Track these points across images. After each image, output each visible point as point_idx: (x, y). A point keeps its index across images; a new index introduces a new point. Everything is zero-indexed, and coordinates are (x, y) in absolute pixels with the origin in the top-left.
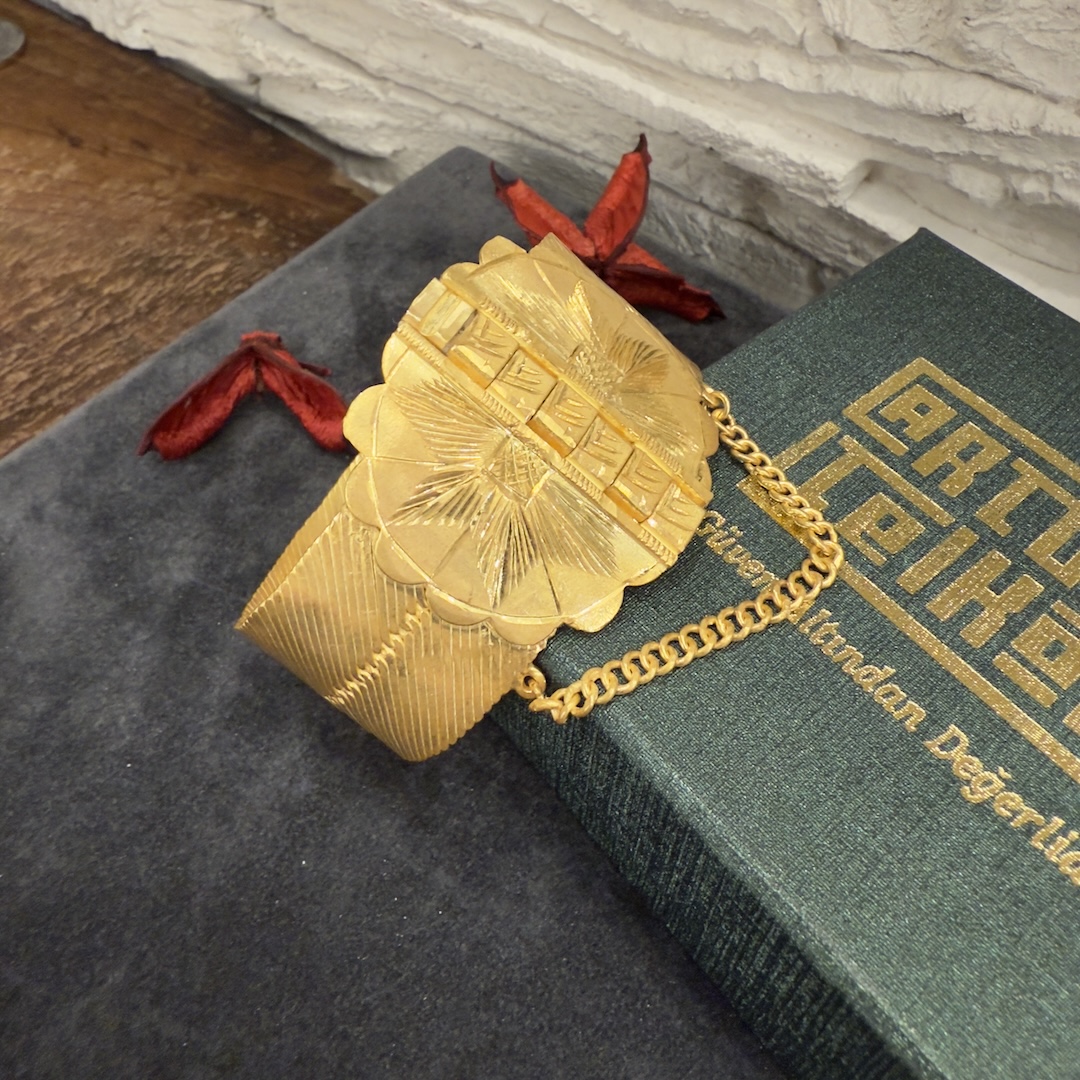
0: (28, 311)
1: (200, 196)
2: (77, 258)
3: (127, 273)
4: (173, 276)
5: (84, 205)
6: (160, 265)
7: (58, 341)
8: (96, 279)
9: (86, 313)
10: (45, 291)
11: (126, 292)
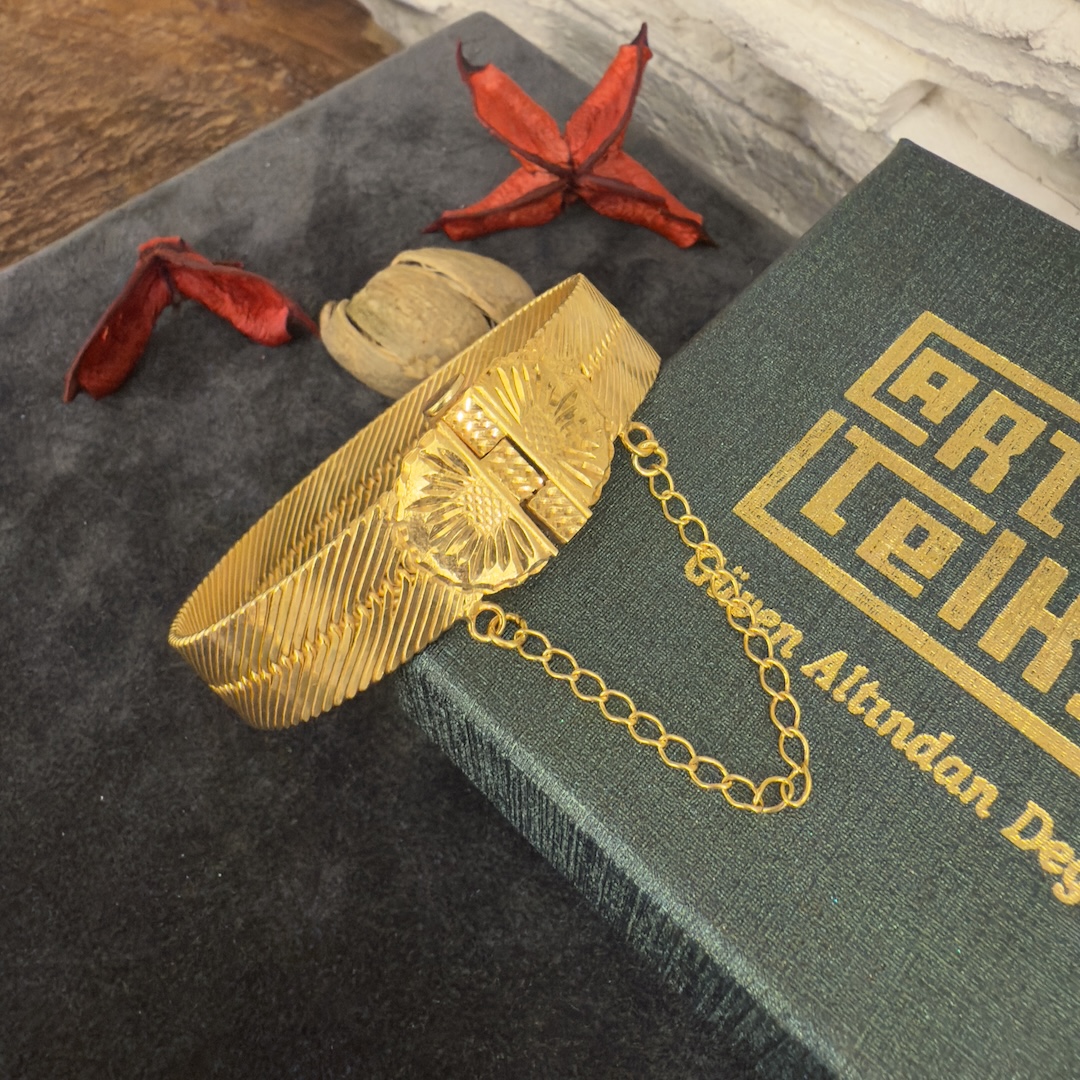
0: (27, 147)
1: (224, 38)
2: (86, 95)
3: (131, 116)
4: (177, 125)
5: (106, 37)
6: (167, 111)
7: (48, 182)
8: (101, 119)
9: (82, 155)
10: (47, 127)
11: (126, 136)
